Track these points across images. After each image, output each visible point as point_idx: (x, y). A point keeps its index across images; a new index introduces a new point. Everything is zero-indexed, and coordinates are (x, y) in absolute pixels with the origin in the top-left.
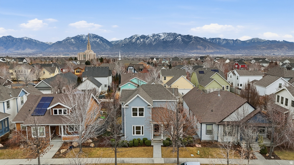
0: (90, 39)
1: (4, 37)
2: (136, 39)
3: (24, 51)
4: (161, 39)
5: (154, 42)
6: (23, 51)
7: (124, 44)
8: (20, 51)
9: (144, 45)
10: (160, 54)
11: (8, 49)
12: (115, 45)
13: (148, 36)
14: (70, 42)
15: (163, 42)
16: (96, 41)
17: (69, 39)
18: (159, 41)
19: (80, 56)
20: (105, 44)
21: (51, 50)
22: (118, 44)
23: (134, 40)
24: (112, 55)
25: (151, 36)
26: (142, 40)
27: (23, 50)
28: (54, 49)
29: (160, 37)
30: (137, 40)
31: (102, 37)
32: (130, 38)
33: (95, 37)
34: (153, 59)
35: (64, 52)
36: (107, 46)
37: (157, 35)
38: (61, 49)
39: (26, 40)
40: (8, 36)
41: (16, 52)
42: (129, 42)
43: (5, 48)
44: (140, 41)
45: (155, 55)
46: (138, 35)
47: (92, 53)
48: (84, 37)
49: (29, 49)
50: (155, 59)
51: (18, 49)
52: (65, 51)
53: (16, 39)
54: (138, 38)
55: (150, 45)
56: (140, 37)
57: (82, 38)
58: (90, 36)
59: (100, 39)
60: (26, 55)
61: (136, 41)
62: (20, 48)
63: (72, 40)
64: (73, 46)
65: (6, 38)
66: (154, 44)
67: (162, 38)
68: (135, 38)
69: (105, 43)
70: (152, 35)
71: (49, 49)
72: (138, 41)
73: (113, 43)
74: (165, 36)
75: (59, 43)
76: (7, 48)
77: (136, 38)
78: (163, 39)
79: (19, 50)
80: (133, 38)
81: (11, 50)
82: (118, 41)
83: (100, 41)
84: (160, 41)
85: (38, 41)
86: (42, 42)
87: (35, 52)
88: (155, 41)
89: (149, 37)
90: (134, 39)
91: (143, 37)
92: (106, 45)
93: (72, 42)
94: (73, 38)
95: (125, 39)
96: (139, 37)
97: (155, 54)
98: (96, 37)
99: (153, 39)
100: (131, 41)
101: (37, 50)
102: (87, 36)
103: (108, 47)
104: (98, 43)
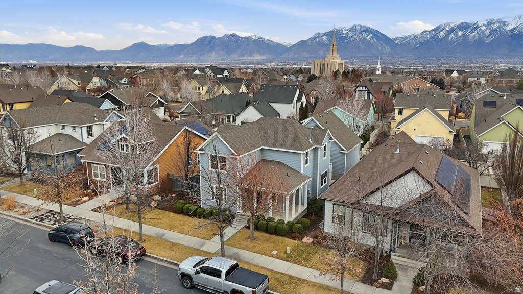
0: (355, 35)
1: (226, 35)
2: (448, 31)
3: (251, 58)
4: (508, 29)
5: (489, 36)
6: (249, 58)
7: (420, 43)
8: (244, 59)
9: (464, 43)
10: (501, 63)
11: (230, 55)
12: (400, 45)
13: (475, 24)
14: (320, 42)
15: (510, 36)
16: (366, 39)
17: (319, 36)
18: (501, 34)
19: (316, 66)
20: (381, 44)
21: (290, 56)
22: (408, 43)
23: (442, 34)
24: (392, 64)
25: (484, 25)
26: (460, 33)
27: (250, 56)
28: (293, 54)
29: (504, 25)
30: (450, 34)
31: (377, 31)
32: (434, 30)
33: (364, 31)
34: (449, 72)
35: (308, 60)
36: (384, 48)
37: (499, 21)
38: (305, 54)
39: (255, 39)
40: (231, 35)
41: (240, 60)
42: (432, 38)
43: (227, 53)
44: (456, 35)
45: (486, 65)
46: (453, 23)
47: (338, 60)
48: (345, 32)
49: (258, 55)
50: (455, 74)
51: (243, 55)
52: (310, 57)
53: (242, 38)
54: (452, 30)
55: (479, 42)
56: (457, 26)
57: (341, 34)
58: (356, 29)
59: (374, 34)
60: (252, 64)
61: (447, 35)
62: (246, 53)
63: (324, 38)
64: (324, 49)
65: (229, 38)
66: (488, 41)
67: (510, 27)
68: (445, 29)
69: (382, 42)
70: (485, 23)
71: (286, 55)
72: (452, 35)
73: (397, 42)
74: (518, 24)
75: (303, 43)
76: (229, 52)
77: (447, 29)
78: (513, 30)
79: (244, 57)
80: (440, 30)
81: (234, 55)
82: (409, 36)
83: (373, 39)
84: (503, 34)
85: (272, 41)
86: (277, 43)
87: (265, 59)
88: (491, 33)
89: (477, 27)
90: (444, 31)
91: (464, 27)
92: (384, 45)
93: (323, 41)
94: (325, 34)
95: (421, 34)
96: (456, 28)
97: (489, 63)
98: (367, 30)
99: (488, 31)
100: (435, 35)
101: (269, 56)
102: (350, 30)
103: (388, 49)
104: (369, 41)
